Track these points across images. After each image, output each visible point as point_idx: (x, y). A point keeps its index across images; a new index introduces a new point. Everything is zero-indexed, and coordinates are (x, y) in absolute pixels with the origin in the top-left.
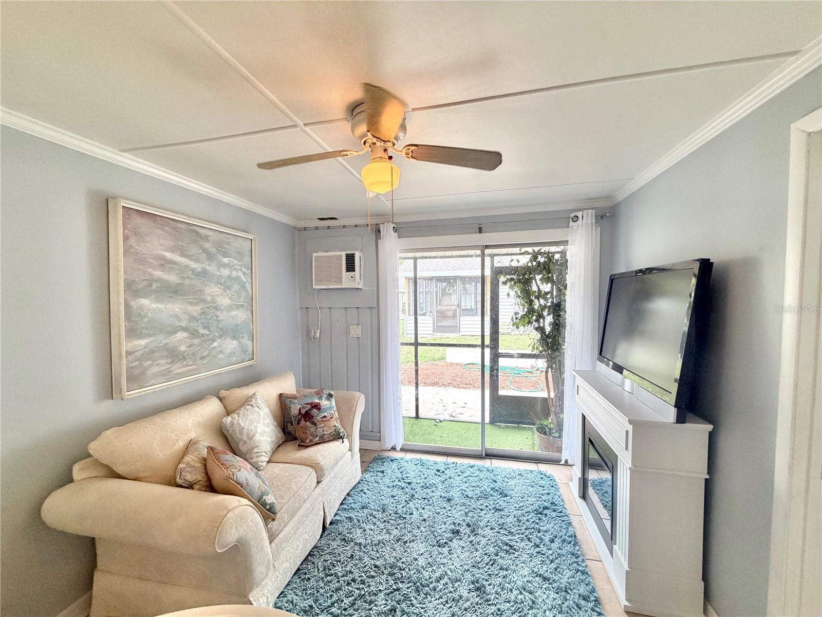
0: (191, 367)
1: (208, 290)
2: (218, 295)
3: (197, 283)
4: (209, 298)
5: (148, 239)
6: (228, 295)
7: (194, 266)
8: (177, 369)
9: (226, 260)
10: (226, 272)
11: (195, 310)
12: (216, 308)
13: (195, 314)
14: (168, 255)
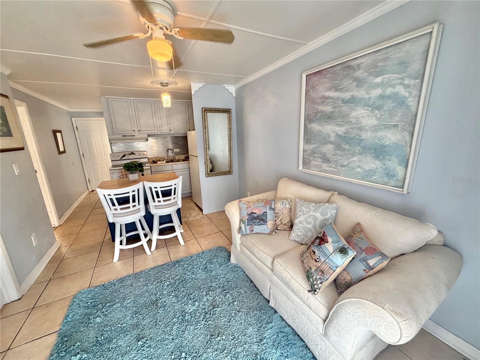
0: (333, 169)
1: (354, 114)
2: (364, 117)
3: (345, 109)
4: (354, 121)
5: (317, 88)
6: (376, 115)
7: (344, 96)
8: (325, 166)
9: (379, 80)
10: (376, 93)
11: (341, 130)
12: (360, 129)
13: (340, 133)
14: (328, 94)
